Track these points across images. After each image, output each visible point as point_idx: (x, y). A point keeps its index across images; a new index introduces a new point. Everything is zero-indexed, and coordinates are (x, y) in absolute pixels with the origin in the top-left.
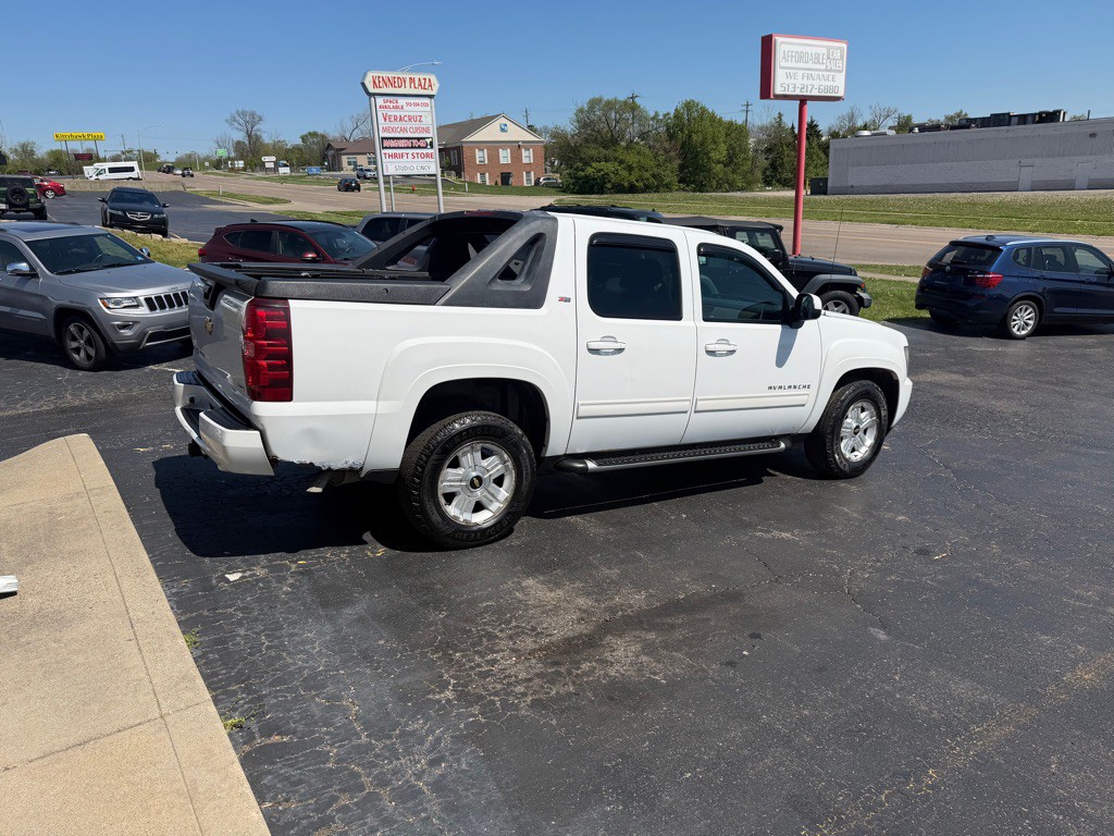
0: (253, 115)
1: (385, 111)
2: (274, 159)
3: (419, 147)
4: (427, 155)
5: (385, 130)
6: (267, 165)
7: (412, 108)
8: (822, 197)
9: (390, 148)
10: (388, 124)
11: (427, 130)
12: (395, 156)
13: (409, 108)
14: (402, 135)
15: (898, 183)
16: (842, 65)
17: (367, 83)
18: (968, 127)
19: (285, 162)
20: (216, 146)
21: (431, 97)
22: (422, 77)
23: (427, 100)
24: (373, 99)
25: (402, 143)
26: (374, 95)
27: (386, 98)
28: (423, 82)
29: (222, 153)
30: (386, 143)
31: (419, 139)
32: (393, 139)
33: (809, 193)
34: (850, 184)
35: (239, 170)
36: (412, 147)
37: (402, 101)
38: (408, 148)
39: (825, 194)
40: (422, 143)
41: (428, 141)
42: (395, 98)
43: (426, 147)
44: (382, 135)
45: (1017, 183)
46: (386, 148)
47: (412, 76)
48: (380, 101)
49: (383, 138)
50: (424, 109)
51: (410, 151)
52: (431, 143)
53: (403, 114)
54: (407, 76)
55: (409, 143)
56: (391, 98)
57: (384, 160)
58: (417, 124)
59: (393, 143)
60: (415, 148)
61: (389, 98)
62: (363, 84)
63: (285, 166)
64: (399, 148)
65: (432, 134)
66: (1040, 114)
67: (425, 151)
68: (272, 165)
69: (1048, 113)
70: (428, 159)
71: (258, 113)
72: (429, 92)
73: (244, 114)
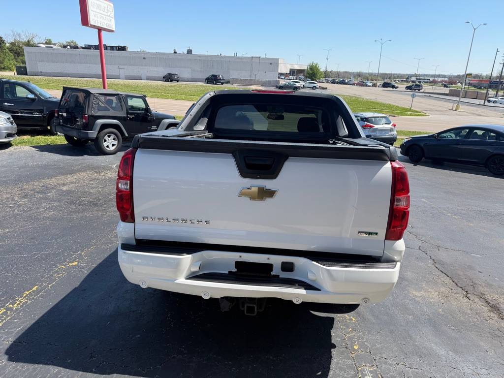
8: (25, 76)
15: (65, 72)
16: (113, 14)
18: (90, 49)
33: (16, 74)
34: (40, 71)
39: (27, 75)
45: (119, 75)
66: (118, 47)
69: (121, 47)
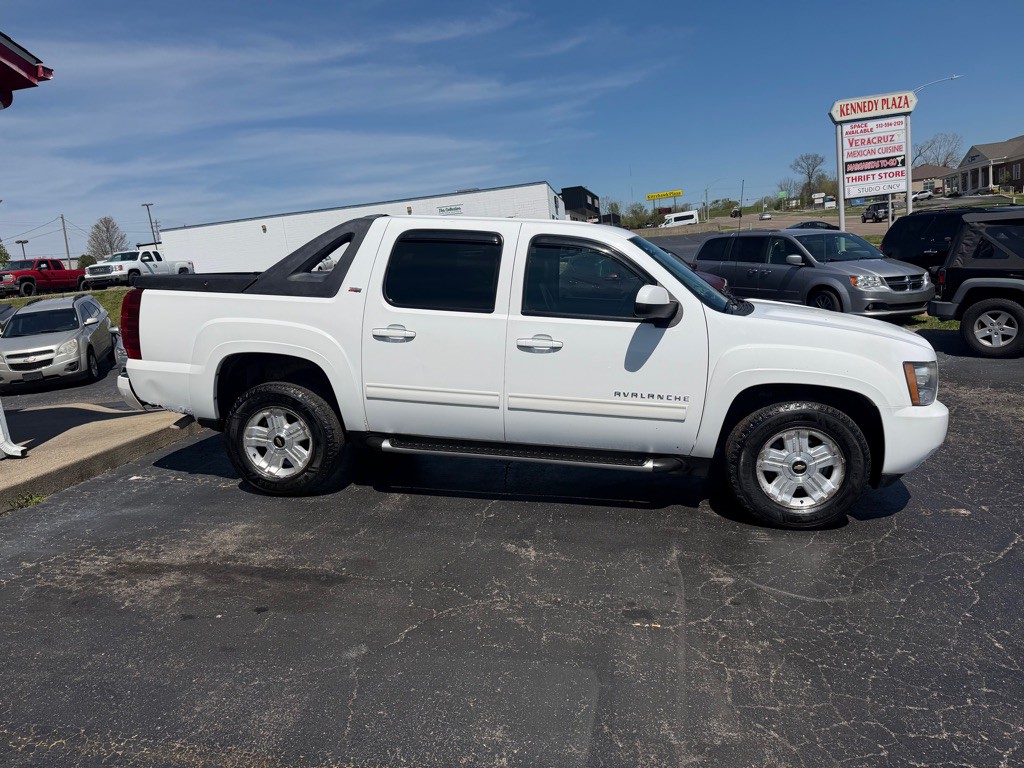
0: (815, 157)
1: (851, 137)
2: (823, 195)
3: (888, 167)
4: (897, 174)
5: (849, 155)
6: (817, 202)
7: (884, 129)
9: (854, 171)
10: (854, 149)
11: (899, 148)
12: (860, 178)
13: (880, 129)
14: (869, 157)
17: (833, 113)
19: (831, 197)
20: (779, 189)
21: (906, 114)
22: (896, 96)
23: (902, 119)
24: (839, 127)
25: (868, 165)
26: (841, 123)
27: (853, 124)
28: (897, 101)
29: (783, 195)
30: (850, 168)
31: (888, 159)
32: (859, 162)
35: (792, 208)
36: (880, 168)
37: (871, 124)
38: (875, 169)
40: (892, 162)
41: (899, 159)
42: (864, 122)
43: (896, 166)
44: (846, 160)
46: (850, 172)
47: (885, 98)
48: (847, 128)
49: (847, 164)
50: (898, 127)
51: (877, 172)
52: (903, 163)
53: (871, 136)
54: (879, 98)
55: (877, 165)
56: (860, 123)
57: (846, 184)
58: (888, 144)
59: (857, 167)
60: (884, 168)
61: (857, 124)
62: (830, 115)
63: (832, 200)
64: (864, 170)
65: (907, 151)
67: (894, 170)
68: (821, 201)
70: (898, 178)
71: (821, 155)
72: (906, 110)
73: (807, 158)
